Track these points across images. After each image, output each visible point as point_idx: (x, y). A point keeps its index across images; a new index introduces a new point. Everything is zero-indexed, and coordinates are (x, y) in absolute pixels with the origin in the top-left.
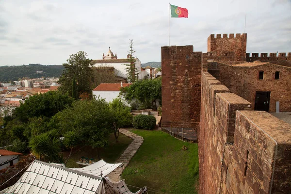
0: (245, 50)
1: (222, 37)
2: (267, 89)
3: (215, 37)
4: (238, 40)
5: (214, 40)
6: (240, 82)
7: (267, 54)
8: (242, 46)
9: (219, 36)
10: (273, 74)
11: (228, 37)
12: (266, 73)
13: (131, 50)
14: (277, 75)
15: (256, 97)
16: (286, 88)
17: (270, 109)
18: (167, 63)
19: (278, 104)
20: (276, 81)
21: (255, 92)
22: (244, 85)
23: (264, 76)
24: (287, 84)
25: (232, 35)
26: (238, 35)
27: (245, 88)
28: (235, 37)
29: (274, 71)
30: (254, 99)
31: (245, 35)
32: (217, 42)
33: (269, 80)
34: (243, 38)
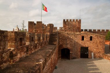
0: (80, 28)
1: (69, 21)
2: (87, 46)
3: (66, 21)
4: (77, 23)
5: (65, 22)
6: (72, 42)
7: (91, 30)
8: (79, 25)
9: (67, 20)
10: (89, 37)
11: (72, 21)
12: (85, 37)
13: (23, 26)
14: (91, 38)
15: (81, 50)
16: (96, 45)
17: (89, 57)
18: (31, 30)
19: (93, 54)
20: (91, 41)
21: (80, 47)
22: (74, 43)
23: (85, 39)
24: (96, 43)
25: (74, 20)
26: (77, 20)
27: (75, 45)
28: (75, 21)
29: (89, 36)
30: (80, 51)
31: (80, 20)
32: (67, 23)
33: (87, 41)
34: (79, 22)
